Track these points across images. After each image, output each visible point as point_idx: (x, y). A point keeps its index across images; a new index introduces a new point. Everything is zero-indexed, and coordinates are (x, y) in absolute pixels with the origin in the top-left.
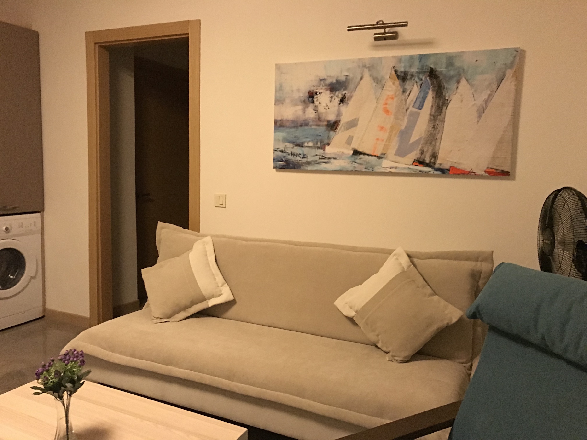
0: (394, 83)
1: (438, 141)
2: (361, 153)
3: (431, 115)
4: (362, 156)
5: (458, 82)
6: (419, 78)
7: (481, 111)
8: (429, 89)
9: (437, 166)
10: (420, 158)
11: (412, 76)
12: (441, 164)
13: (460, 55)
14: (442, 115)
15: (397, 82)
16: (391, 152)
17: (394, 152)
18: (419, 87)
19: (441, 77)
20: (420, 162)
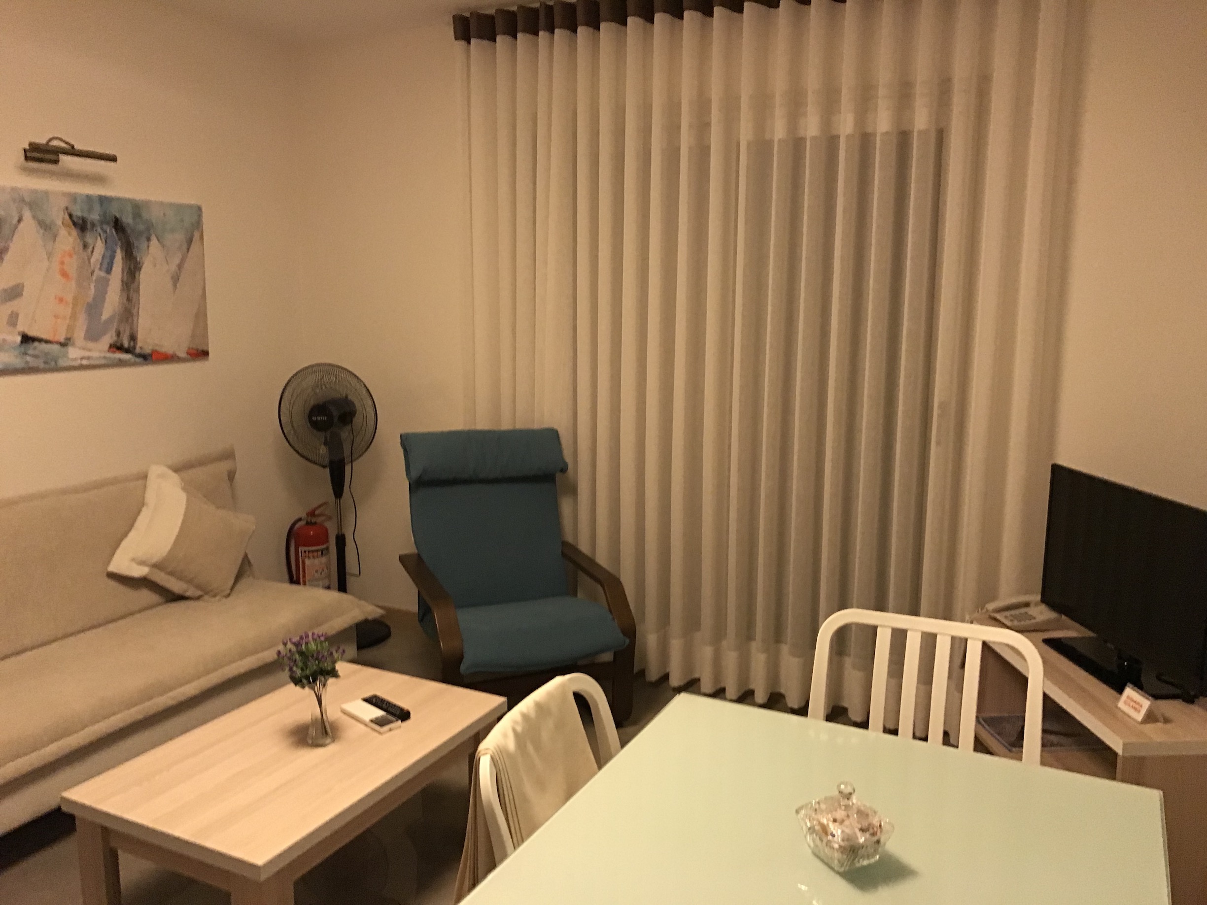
0: (70, 234)
1: (135, 319)
2: (33, 339)
3: (122, 281)
4: (36, 344)
5: (149, 239)
6: (102, 229)
7: (176, 279)
8: (116, 245)
9: (138, 350)
10: (116, 342)
11: (93, 225)
12: (141, 348)
13: (147, 204)
14: (136, 283)
15: (75, 232)
16: (79, 335)
17: (82, 335)
18: (104, 243)
19: (129, 231)
20: (117, 347)
